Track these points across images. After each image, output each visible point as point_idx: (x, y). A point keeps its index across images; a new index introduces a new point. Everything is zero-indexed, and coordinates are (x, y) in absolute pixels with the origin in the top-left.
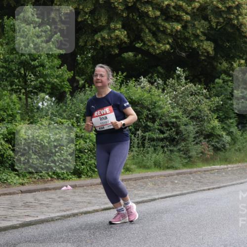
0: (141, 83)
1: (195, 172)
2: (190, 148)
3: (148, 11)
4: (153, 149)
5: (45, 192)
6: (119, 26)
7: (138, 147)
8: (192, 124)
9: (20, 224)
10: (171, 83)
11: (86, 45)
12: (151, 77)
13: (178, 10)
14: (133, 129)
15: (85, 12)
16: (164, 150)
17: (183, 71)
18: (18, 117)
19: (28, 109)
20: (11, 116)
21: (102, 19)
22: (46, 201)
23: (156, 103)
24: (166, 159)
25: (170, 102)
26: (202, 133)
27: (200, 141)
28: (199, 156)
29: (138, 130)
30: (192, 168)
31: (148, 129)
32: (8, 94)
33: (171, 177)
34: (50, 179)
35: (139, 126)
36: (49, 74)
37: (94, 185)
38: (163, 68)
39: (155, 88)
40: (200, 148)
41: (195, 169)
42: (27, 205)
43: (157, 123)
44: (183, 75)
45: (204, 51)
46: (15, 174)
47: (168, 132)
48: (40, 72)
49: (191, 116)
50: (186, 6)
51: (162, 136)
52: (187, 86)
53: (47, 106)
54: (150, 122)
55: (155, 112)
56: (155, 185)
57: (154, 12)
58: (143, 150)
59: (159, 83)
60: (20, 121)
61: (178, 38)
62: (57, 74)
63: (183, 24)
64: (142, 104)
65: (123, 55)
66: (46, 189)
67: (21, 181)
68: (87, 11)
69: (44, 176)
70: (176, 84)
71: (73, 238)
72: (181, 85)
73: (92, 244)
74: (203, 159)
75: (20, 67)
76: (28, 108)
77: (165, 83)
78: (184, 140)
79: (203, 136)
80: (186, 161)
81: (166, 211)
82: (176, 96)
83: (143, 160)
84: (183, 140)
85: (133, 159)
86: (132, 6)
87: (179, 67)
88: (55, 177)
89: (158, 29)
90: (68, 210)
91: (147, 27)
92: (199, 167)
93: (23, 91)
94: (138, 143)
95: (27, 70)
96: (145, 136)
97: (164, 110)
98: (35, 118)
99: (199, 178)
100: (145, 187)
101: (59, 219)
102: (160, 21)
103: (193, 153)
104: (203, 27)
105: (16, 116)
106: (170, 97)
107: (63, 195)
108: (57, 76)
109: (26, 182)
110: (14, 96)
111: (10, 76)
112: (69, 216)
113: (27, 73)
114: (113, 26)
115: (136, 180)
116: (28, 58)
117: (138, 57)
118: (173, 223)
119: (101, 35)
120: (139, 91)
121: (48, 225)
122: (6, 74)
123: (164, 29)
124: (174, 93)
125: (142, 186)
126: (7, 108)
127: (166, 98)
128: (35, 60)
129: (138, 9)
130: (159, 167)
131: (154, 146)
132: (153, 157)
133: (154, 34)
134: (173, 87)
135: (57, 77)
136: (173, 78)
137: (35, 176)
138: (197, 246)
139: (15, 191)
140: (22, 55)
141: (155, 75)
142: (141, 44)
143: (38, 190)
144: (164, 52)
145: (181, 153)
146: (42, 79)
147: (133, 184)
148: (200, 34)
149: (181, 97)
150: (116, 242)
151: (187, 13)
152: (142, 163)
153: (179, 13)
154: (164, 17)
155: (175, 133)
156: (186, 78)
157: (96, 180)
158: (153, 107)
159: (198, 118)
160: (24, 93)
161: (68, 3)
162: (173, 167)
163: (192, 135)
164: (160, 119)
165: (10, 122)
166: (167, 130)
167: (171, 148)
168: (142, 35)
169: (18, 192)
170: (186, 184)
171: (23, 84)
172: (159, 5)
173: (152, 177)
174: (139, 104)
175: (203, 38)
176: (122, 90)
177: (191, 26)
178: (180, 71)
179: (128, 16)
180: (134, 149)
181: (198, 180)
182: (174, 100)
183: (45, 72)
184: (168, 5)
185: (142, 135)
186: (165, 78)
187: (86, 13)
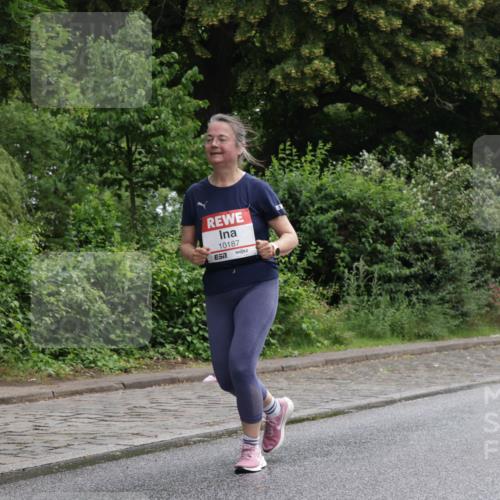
0: (363, 164)
1: (475, 345)
2: (464, 295)
3: (377, 19)
4: (388, 298)
5: (171, 386)
6: (319, 51)
7: (359, 295)
8: (469, 246)
9: (122, 452)
10: (426, 165)
11: (250, 89)
12: (383, 153)
13: (439, 16)
14: (348, 259)
15: (250, 23)
16: (410, 301)
17: (449, 139)
18: (117, 236)
19: (136, 219)
20: (102, 234)
21: (285, 36)
22: (173, 405)
23: (393, 205)
24: (415, 319)
25: (424, 201)
26: (489, 264)
27: (485, 282)
28: (483, 312)
29: (358, 260)
30: (468, 337)
31: (377, 257)
32: (96, 190)
33: (425, 356)
34: (180, 359)
35: (361, 252)
36: (177, 150)
37: (269, 372)
38: (408, 134)
39: (391, 175)
40: (485, 297)
41: (475, 340)
42: (135, 413)
43: (395, 246)
44: (450, 148)
45: (492, 100)
46: (111, 350)
47: (419, 263)
48: (159, 145)
49: (466, 230)
50: (457, 6)
51: (406, 272)
52: (458, 169)
53: (173, 212)
54: (382, 243)
55: (392, 223)
56: (392, 371)
57: (390, 20)
58: (368, 301)
59: (400, 165)
60: (120, 244)
61: (439, 74)
62: (193, 149)
63: (449, 45)
64: (365, 207)
65: (325, 110)
66: (173, 381)
67: (122, 364)
68: (253, 21)
69: (168, 355)
70: (434, 165)
71: (228, 480)
72: (445, 167)
73: (266, 493)
74: (492, 319)
75: (118, 136)
76: (136, 216)
77: (412, 165)
78: (453, 279)
79: (491, 272)
80: (457, 322)
81: (418, 425)
82: (436, 190)
83: (368, 322)
84: (450, 280)
85: (349, 319)
86: (344, 10)
87: (440, 132)
88: (191, 356)
89: (397, 55)
90: (218, 423)
91: (375, 52)
92: (482, 335)
93: (126, 183)
94: (359, 286)
95: (132, 143)
96: (373, 273)
97: (411, 218)
98: (150, 238)
99: (484, 357)
100: (372, 376)
101: (199, 441)
102: (401, 39)
103: (471, 306)
104: (489, 49)
105: (113, 234)
106: (422, 192)
107: (207, 394)
108: (193, 152)
109: (134, 365)
110: (107, 195)
111: (98, 154)
112: (219, 436)
113: (133, 148)
114: (307, 51)
115: (354, 362)
116: (136, 117)
117: (355, 113)
118: (431, 450)
119: (283, 70)
120: (360, 180)
121: (179, 453)
122: (92, 149)
123: (410, 54)
124: (432, 183)
125: (366, 374)
126: (94, 219)
127: (415, 195)
128: (147, 121)
129: (357, 15)
130: (401, 336)
131: (391, 292)
132: (389, 314)
133: (389, 66)
134: (428, 171)
135: (194, 154)
136: (429, 154)
137: (152, 353)
138: (480, 497)
139: (112, 384)
140: (124, 111)
141: (392, 147)
142: (363, 87)
143: (157, 383)
144: (409, 102)
145: (447, 305)
146: (164, 160)
147: (347, 370)
148: (485, 65)
149: (445, 192)
150: (315, 488)
151: (457, 22)
152: (365, 327)
153: (440, 22)
154: (410, 30)
155: (432, 266)
156: (455, 154)
157: (271, 361)
158: (388, 212)
159: (480, 234)
160: (127, 188)
161: (216, 6)
162: (430, 336)
163: (468, 270)
164: (402, 238)
165: (101, 246)
166: (418, 259)
167: (426, 296)
168: (364, 66)
169: (117, 386)
170: (457, 369)
171: (126, 170)
172: (399, 7)
173: (387, 355)
174: (358, 206)
175: (490, 72)
176: (325, 180)
177: (465, 48)
178: (443, 140)
179: (337, 29)
180: (348, 298)
181: (481, 363)
182: (430, 199)
183: (170, 145)
184: (419, 6)
185: (367, 271)
186: (412, 154)
187: (251, 26)
